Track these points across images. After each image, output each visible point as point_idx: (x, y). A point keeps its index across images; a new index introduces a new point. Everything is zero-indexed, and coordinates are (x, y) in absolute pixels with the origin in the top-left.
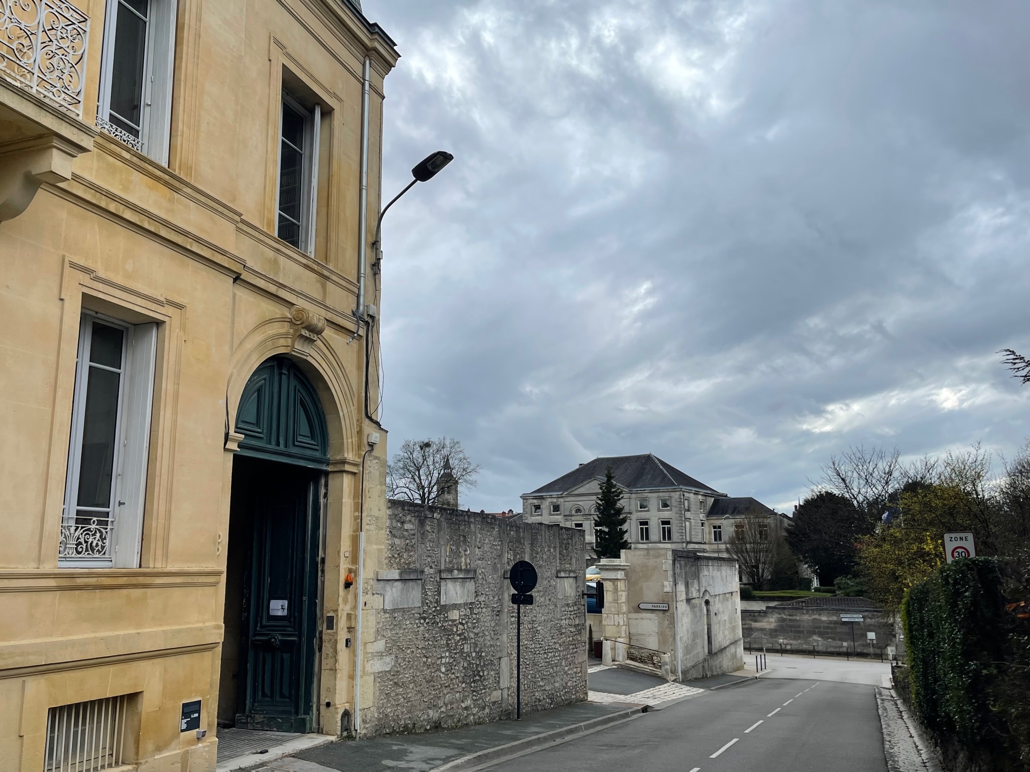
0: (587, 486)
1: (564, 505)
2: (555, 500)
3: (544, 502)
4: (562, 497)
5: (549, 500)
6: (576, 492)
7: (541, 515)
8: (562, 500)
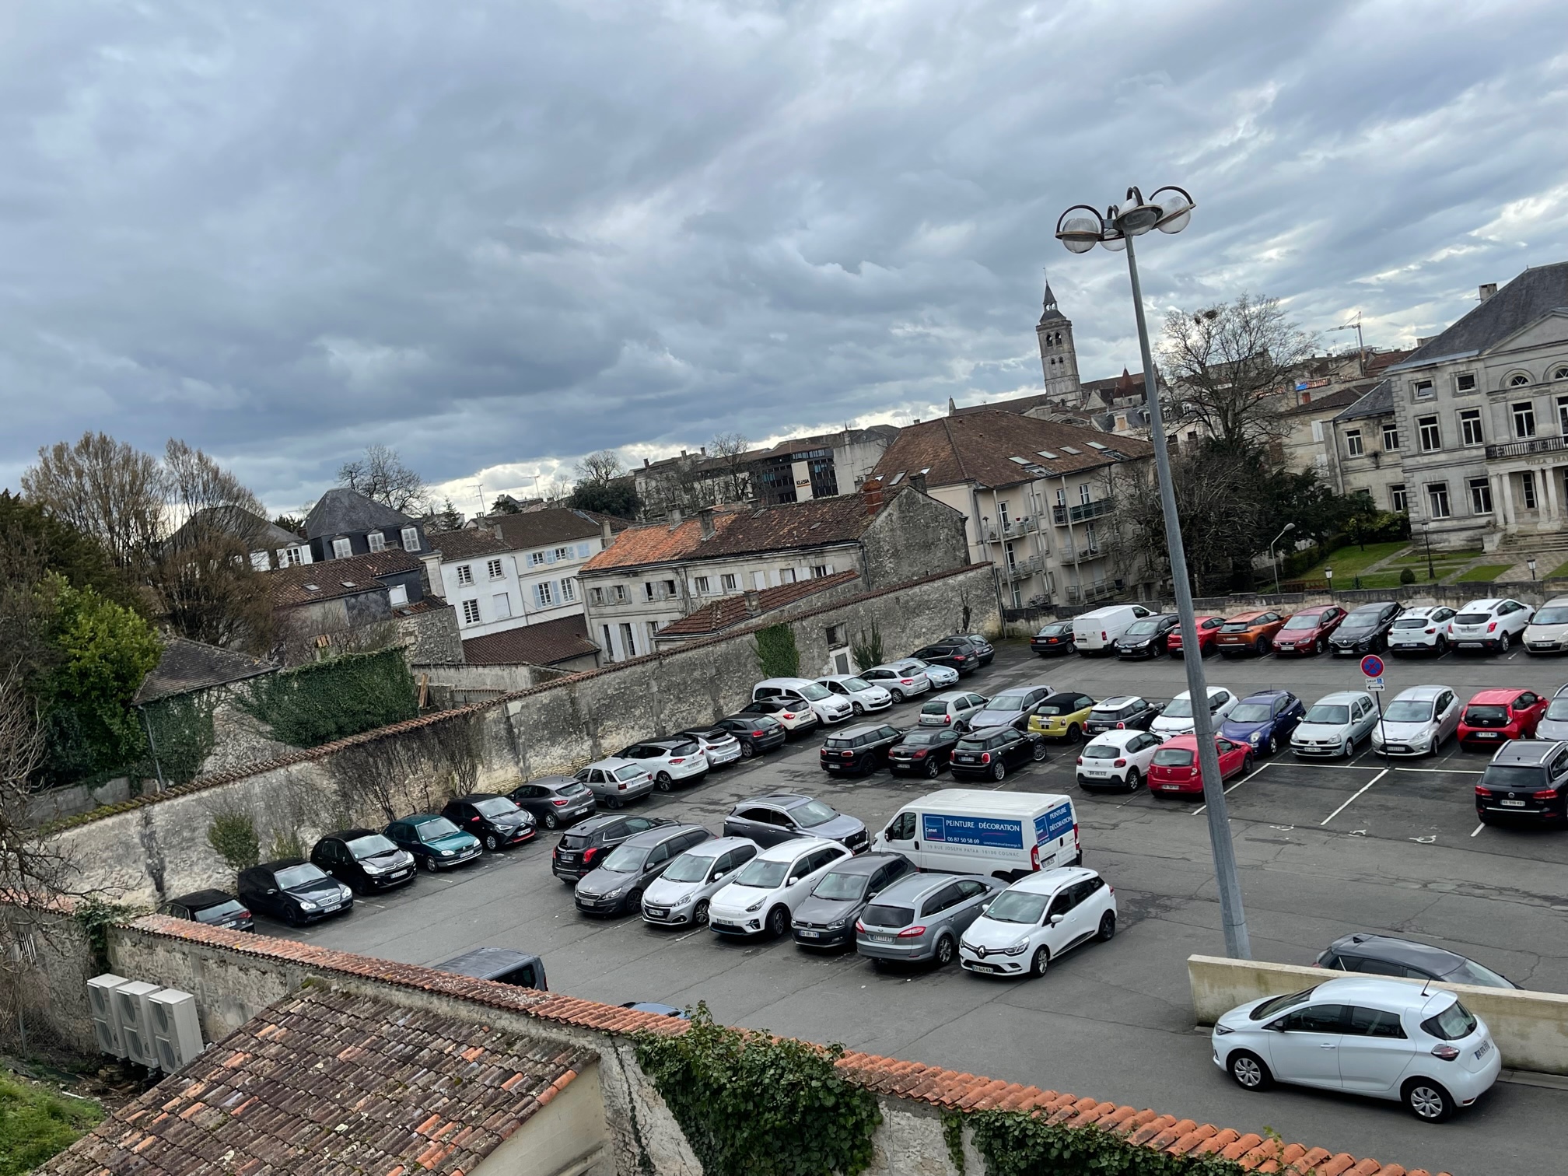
0: (1537, 331)
1: (1487, 374)
2: (1463, 368)
3: (1438, 374)
4: (1478, 360)
5: (1451, 369)
6: (1512, 346)
7: (1435, 399)
8: (1479, 365)
